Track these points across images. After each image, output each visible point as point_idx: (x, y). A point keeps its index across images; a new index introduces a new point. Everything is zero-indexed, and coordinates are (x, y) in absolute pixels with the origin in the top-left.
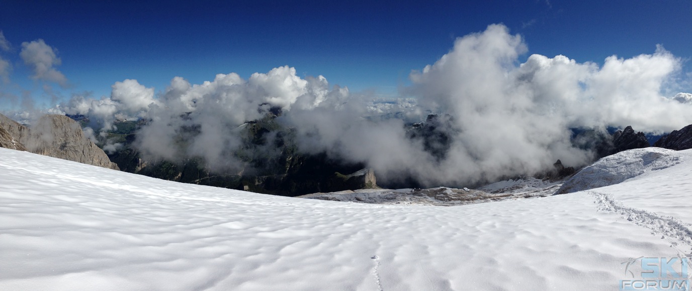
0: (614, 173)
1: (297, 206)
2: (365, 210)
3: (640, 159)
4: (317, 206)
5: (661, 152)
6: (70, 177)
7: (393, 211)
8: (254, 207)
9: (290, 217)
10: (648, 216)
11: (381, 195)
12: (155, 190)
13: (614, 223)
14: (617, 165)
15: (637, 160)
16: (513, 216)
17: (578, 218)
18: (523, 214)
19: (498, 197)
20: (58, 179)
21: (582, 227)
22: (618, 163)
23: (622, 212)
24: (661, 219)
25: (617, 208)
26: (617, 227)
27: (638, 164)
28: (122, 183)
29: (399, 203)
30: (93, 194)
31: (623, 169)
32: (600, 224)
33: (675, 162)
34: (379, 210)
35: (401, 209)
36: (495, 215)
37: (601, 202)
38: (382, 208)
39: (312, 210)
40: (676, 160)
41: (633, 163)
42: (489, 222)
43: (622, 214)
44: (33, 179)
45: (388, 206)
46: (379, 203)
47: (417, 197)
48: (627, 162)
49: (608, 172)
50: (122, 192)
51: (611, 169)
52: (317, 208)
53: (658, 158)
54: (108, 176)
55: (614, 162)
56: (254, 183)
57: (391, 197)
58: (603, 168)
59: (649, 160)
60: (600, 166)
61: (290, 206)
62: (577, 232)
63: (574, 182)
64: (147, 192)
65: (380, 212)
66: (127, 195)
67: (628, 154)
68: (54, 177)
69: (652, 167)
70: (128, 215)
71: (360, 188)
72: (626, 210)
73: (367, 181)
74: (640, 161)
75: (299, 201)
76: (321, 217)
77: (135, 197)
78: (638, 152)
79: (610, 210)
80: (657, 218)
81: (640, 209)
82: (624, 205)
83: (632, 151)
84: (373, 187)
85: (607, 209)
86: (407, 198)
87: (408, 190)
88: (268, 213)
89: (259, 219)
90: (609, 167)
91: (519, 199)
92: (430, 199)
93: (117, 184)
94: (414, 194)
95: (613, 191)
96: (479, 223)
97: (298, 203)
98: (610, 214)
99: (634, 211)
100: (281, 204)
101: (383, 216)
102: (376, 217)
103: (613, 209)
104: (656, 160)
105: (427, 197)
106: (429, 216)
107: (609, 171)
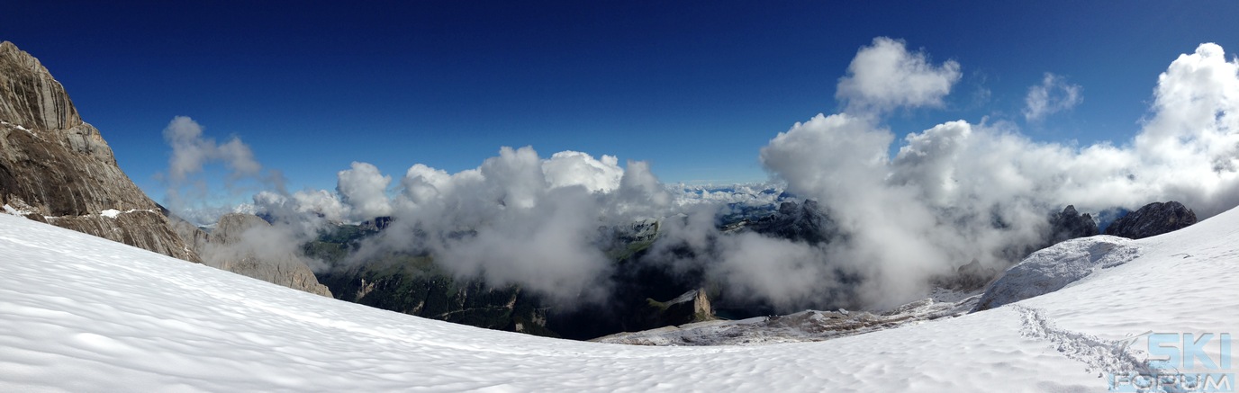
0: (1050, 275)
1: (591, 356)
2: (694, 357)
3: (1086, 253)
4: (620, 355)
5: (1114, 242)
6: (261, 305)
7: (736, 356)
8: (530, 360)
9: (580, 375)
10: (1087, 341)
11: (720, 330)
12: (385, 330)
13: (1040, 357)
14: (1054, 263)
15: (1083, 254)
16: (908, 352)
17: (997, 350)
18: (923, 347)
19: (892, 321)
20: (246, 307)
21: (1001, 365)
22: (1056, 260)
23: (1052, 337)
24: (1103, 345)
25: (1048, 332)
26: (1043, 363)
27: (1083, 260)
28: (335, 318)
29: (748, 341)
30: (293, 333)
31: (1063, 269)
32: (1024, 359)
33: (1132, 255)
34: (715, 356)
35: (748, 353)
36: (882, 353)
37: (1026, 322)
38: (721, 352)
39: (612, 363)
40: (1134, 253)
41: (1076, 259)
42: (874, 366)
43: (1053, 341)
44: (213, 305)
45: (729, 349)
46: (718, 344)
47: (774, 329)
48: (1069, 257)
49: (1043, 274)
50: (335, 331)
51: (1045, 269)
52: (620, 359)
53: (1110, 250)
54: (314, 307)
55: (1049, 258)
56: (530, 319)
57: (736, 332)
58: (1034, 268)
59: (1098, 253)
60: (1031, 265)
61: (579, 357)
62: (995, 373)
63: (997, 292)
64: (373, 333)
65: (716, 359)
66: (342, 337)
67: (1069, 245)
68: (239, 304)
69: (1102, 264)
70: (345, 370)
71: (687, 322)
72: (1058, 333)
73: (697, 310)
74: (1087, 255)
75: (593, 348)
76: (624, 374)
77: (355, 341)
78: (1083, 243)
79: (1038, 336)
80: (1097, 344)
81: (1076, 332)
82: (1057, 327)
83: (1075, 241)
84: (707, 318)
85: (1034, 334)
86: (759, 332)
87: (760, 319)
88: (548, 370)
89: (535, 379)
90: (1044, 266)
91: (920, 322)
92: (792, 331)
93: (327, 320)
94: (770, 325)
95: (1046, 303)
96: (859, 368)
97: (593, 351)
98: (1037, 341)
99: (1068, 336)
100: (567, 353)
101: (720, 366)
102: (710, 368)
103: (1042, 333)
104: (1107, 253)
105: (788, 328)
106: (788, 361)
107: (1044, 272)
